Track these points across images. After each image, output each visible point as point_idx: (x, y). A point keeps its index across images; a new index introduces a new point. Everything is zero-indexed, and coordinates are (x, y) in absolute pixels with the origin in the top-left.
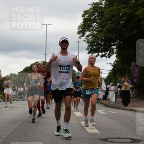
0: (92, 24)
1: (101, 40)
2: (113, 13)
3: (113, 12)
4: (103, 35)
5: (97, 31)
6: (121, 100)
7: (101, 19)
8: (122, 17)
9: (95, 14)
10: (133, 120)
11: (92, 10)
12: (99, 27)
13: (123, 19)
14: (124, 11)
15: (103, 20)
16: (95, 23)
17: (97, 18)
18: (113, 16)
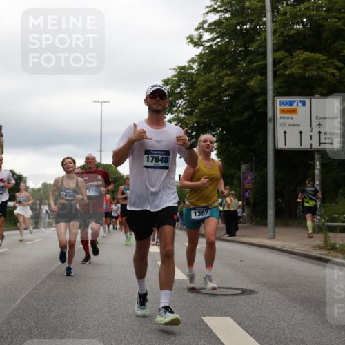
0: (177, 102)
1: (190, 127)
2: (210, 84)
3: (210, 81)
4: (194, 120)
5: (185, 114)
6: (224, 226)
7: (191, 93)
8: (226, 90)
9: (180, 85)
10: (242, 259)
11: (176, 79)
12: (187, 107)
13: (227, 93)
14: (229, 80)
15: (194, 94)
16: (181, 99)
17: (185, 91)
18: (210, 89)
